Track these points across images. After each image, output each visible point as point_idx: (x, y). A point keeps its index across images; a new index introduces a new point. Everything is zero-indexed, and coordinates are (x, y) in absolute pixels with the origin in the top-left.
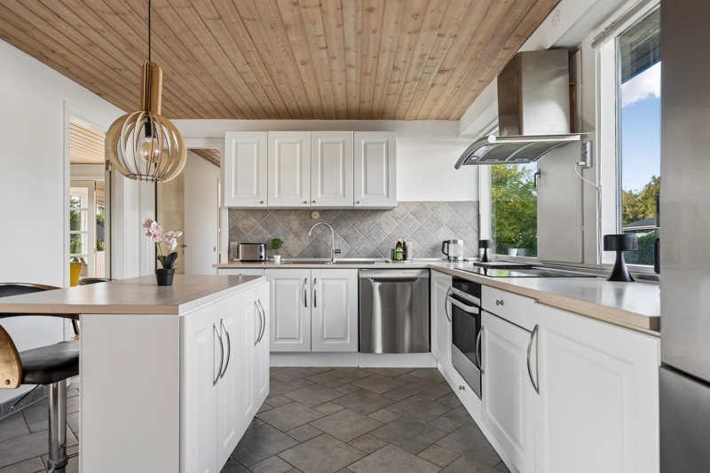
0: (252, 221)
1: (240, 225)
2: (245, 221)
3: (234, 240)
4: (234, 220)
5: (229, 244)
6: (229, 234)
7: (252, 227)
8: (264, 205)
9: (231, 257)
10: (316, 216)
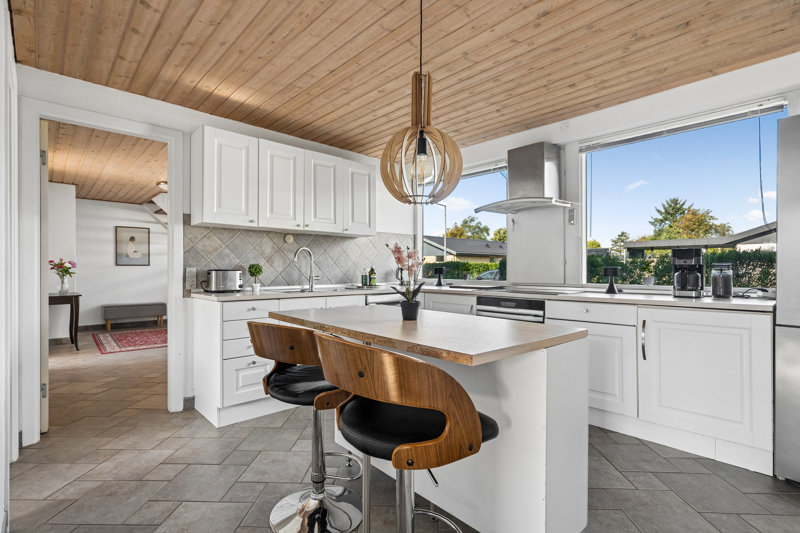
0: (215, 241)
1: (200, 246)
2: (206, 242)
3: (191, 266)
4: (191, 240)
5: (185, 270)
6: (184, 258)
7: (216, 250)
8: (254, 225)
9: (188, 287)
10: (290, 239)
